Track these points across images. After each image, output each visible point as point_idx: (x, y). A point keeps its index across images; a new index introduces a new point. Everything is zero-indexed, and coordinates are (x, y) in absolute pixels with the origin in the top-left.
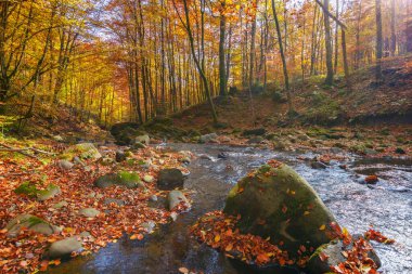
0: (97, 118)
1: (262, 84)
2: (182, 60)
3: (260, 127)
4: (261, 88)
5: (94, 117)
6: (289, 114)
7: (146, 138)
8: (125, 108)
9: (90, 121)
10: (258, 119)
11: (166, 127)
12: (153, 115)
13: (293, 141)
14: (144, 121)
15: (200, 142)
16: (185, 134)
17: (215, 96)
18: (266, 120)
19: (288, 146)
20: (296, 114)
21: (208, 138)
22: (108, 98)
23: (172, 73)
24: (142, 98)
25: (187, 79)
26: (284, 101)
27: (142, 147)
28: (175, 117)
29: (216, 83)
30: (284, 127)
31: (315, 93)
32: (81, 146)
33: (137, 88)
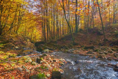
0: (30, 39)
1: (92, 27)
2: (61, 18)
3: (92, 45)
4: (92, 29)
5: (29, 39)
6: (104, 40)
7: (48, 50)
8: (40, 35)
9: (28, 40)
10: (91, 42)
11: (55, 44)
12: (50, 39)
13: (106, 54)
14: (47, 41)
15: (68, 52)
16: (62, 47)
17: (74, 32)
18: (94, 43)
19: (104, 56)
20: (107, 40)
21: (71, 51)
22: (34, 32)
23: (57, 23)
24: (46, 32)
25: (63, 25)
26: (102, 34)
27: (46, 55)
28: (58, 40)
29: (74, 26)
30: (102, 46)
31: (115, 31)
32: (25, 57)
33: (45, 28)
